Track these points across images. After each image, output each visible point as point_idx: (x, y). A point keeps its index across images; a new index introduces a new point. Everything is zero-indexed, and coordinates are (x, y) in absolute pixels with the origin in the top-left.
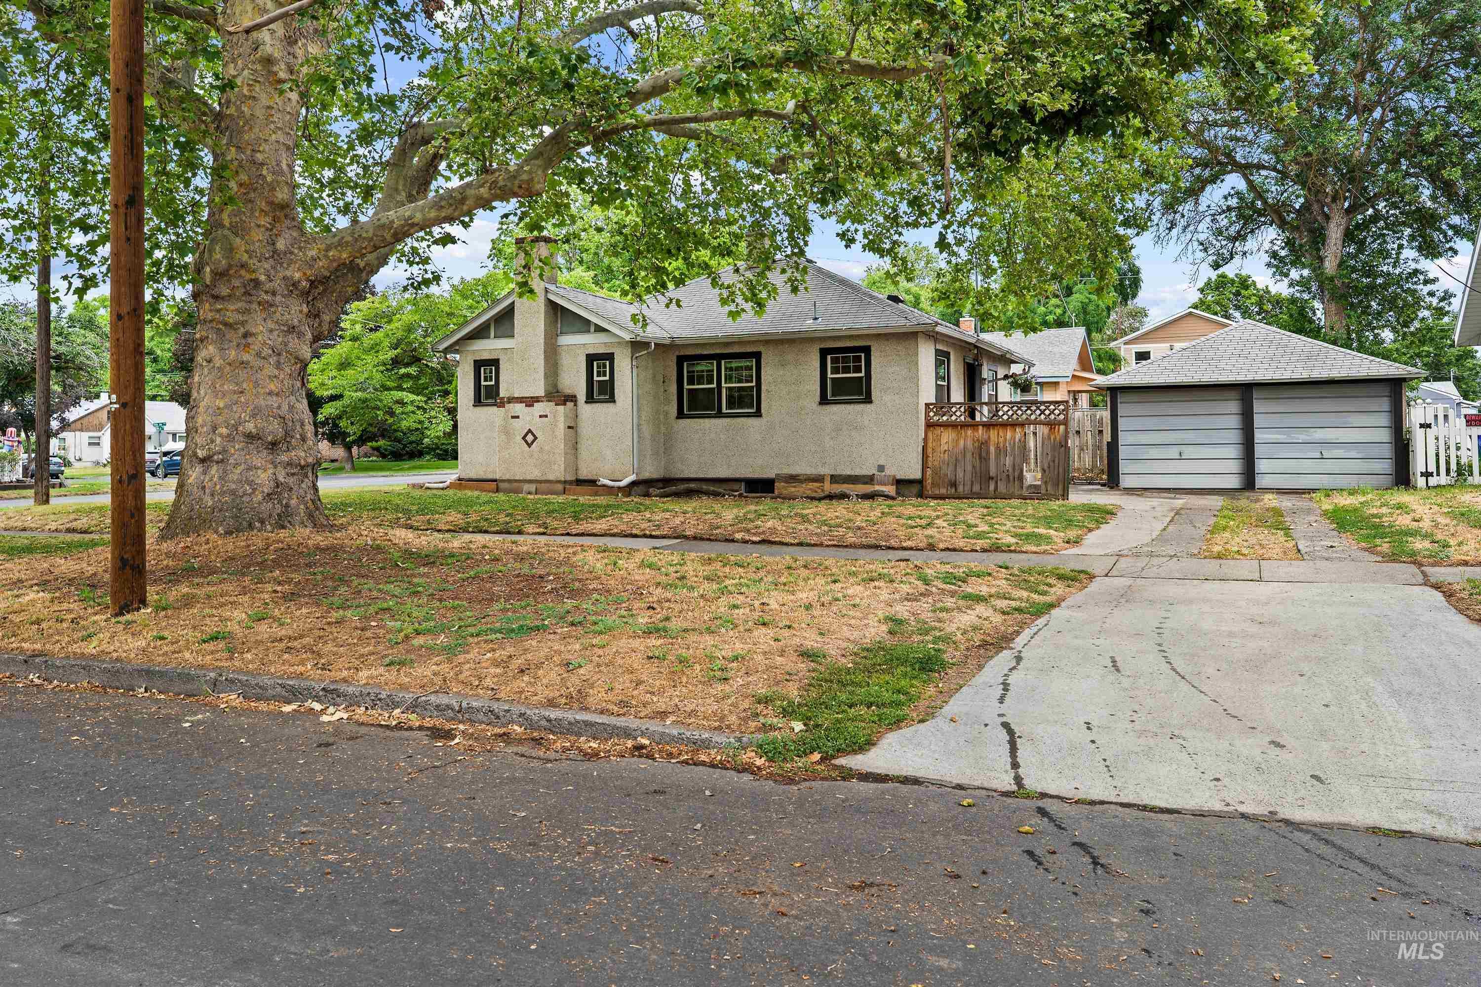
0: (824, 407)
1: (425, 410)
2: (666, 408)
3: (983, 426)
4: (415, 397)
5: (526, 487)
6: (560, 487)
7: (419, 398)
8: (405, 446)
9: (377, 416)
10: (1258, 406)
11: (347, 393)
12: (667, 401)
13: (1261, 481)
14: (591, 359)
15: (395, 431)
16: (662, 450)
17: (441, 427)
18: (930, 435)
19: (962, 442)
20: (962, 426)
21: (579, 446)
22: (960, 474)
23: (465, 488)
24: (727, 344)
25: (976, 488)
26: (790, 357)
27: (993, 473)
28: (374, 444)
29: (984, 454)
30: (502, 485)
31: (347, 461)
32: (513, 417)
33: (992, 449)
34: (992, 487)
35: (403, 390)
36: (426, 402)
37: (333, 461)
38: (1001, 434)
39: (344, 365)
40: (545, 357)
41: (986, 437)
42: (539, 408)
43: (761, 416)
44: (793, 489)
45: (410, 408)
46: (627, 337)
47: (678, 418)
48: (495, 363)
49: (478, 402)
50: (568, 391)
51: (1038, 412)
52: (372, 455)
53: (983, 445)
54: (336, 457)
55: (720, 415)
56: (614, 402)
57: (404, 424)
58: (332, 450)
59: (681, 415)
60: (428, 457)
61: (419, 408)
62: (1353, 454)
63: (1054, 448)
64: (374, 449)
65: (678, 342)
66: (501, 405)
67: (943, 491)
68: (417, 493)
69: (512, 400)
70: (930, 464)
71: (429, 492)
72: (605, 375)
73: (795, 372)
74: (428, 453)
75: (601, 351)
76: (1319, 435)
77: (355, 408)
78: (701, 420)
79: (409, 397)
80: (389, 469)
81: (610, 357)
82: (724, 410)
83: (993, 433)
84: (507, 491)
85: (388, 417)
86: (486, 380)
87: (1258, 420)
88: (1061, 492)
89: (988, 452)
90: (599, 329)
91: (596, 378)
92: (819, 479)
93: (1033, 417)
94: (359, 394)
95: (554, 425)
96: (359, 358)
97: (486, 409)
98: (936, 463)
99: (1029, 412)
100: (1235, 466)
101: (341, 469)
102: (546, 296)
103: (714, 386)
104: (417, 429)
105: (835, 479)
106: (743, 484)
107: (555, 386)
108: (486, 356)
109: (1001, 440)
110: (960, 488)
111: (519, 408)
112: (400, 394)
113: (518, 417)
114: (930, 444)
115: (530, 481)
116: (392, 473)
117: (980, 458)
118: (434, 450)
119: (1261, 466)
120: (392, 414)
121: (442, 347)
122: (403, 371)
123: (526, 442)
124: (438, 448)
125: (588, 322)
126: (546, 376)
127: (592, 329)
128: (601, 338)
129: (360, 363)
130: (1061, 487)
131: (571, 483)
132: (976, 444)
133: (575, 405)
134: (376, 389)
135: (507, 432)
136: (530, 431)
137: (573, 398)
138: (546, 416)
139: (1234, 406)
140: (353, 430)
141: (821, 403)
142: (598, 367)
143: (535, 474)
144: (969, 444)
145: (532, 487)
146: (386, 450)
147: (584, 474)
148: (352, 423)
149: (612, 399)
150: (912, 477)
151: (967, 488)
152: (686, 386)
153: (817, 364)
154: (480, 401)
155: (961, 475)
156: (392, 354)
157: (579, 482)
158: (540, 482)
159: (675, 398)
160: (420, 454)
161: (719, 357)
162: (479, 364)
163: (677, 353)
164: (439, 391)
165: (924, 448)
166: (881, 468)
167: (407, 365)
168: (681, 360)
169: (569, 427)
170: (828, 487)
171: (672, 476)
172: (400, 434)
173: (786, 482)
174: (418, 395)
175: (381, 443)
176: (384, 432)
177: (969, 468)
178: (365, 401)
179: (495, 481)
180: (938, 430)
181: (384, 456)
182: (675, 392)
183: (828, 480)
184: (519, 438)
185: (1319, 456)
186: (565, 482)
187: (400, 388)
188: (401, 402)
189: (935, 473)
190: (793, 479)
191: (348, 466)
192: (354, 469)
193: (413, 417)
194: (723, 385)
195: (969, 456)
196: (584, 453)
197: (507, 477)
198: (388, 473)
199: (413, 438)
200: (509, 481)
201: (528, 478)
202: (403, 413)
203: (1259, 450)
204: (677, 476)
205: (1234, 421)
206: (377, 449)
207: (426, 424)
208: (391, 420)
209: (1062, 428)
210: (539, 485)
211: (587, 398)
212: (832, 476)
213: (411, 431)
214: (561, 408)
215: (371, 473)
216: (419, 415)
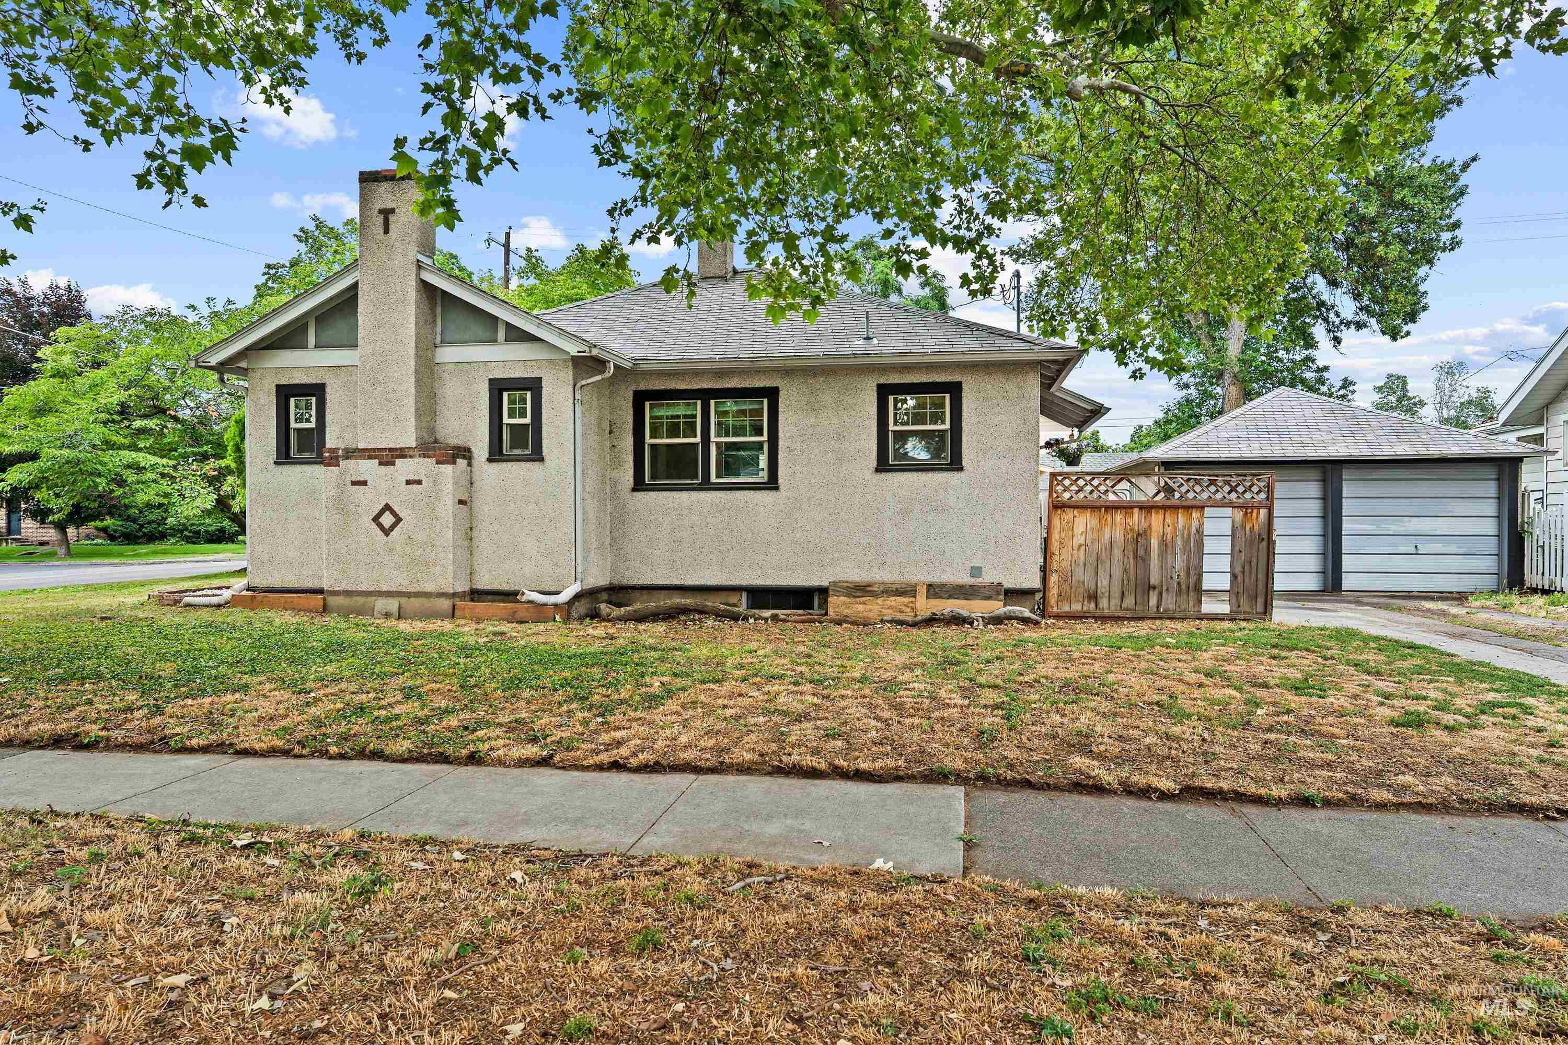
0: (883, 476)
1: (172, 478)
2: (615, 474)
3: (1141, 508)
4: (158, 460)
5: (381, 604)
6: (446, 604)
7: (165, 461)
8: (142, 526)
9: (96, 485)
10: (1347, 490)
11: (47, 452)
12: (616, 463)
13: (1349, 582)
14: (498, 388)
15: (127, 507)
16: (608, 541)
17: (198, 502)
18: (1056, 522)
19: (1107, 532)
20: (1107, 508)
21: (475, 533)
22: (1103, 582)
23: (262, 605)
24: (721, 373)
25: (1129, 602)
26: (827, 397)
27: (1154, 580)
28: (98, 523)
29: (1141, 552)
30: (332, 600)
31: (60, 545)
32: (354, 483)
33: (1154, 543)
34: (1153, 601)
35: (140, 450)
36: (175, 468)
37: (42, 544)
38: (1169, 520)
39: (41, 410)
40: (417, 381)
41: (1144, 525)
42: (405, 468)
43: (777, 488)
44: (861, 608)
45: (149, 475)
46: (573, 349)
47: (634, 490)
48: (317, 391)
49: (284, 456)
50: (454, 441)
51: (1227, 488)
52: (97, 537)
53: (1139, 538)
54: (46, 539)
55: (706, 485)
56: (542, 460)
57: (141, 498)
58: (41, 530)
59: (639, 485)
60: (173, 540)
61: (163, 475)
62: (1453, 549)
63: (1250, 543)
64: (97, 529)
65: (644, 366)
66: (333, 460)
67: (1077, 607)
68: (169, 618)
69: (350, 453)
70: (1055, 566)
71: (193, 617)
72: (523, 414)
73: (835, 420)
74: (173, 536)
75: (518, 373)
76: (1414, 525)
77: (61, 474)
78: (676, 494)
79: (147, 459)
80: (121, 555)
81: (534, 386)
82: (713, 479)
83: (1156, 519)
84: (345, 613)
85: (113, 486)
86: (299, 420)
87: (1347, 507)
88: (1260, 608)
89: (1147, 550)
90: (517, 335)
91: (506, 420)
92: (908, 591)
93: (1219, 496)
94: (66, 452)
95: (435, 496)
96: (66, 402)
97: (299, 469)
98: (1065, 564)
99: (1212, 488)
100: (1313, 563)
101: (53, 555)
102: (418, 274)
103: (698, 439)
104: (160, 505)
105: (934, 591)
106: (744, 595)
107: (432, 431)
108: (300, 378)
109: (1169, 530)
110: (1104, 603)
111: (367, 468)
112: (134, 454)
113: (364, 483)
114: (1056, 536)
115: (389, 594)
116: (124, 560)
117: (1136, 556)
118: (181, 531)
119: (1347, 562)
120: (121, 483)
121: (214, 360)
122: (138, 424)
123: (380, 526)
124: (187, 529)
125: (494, 320)
126: (418, 414)
127: (501, 335)
128: (520, 351)
129: (68, 408)
130: (1260, 601)
131: (461, 595)
132: (1130, 536)
133: (470, 465)
134: (94, 446)
135: (341, 506)
136: (387, 508)
137: (463, 453)
138: (419, 482)
139: (1313, 489)
140: (60, 505)
141: (878, 470)
142: (512, 402)
143: (400, 581)
144: (1118, 534)
145: (392, 605)
146: (116, 531)
147: (485, 582)
148: (57, 496)
149: (537, 456)
150: (1027, 585)
151: (1115, 601)
152: (648, 440)
153: (872, 409)
154: (287, 455)
155: (1105, 583)
156: (122, 396)
157: (476, 595)
158: (409, 595)
159: (630, 458)
160: (163, 537)
161: (705, 395)
162: (285, 393)
163: (634, 387)
164: (195, 454)
165: (1046, 541)
166: (976, 571)
167: (145, 416)
168: (640, 398)
169: (461, 502)
170: (925, 606)
171: (625, 582)
172: (133, 511)
173: (848, 595)
174: (162, 457)
175: (109, 522)
176: (113, 510)
177: (1117, 572)
178: (78, 462)
179: (320, 591)
180: (1069, 514)
181: (112, 538)
182: (630, 448)
183: (922, 591)
184: (367, 521)
185: (1413, 550)
186: (454, 595)
187: (134, 447)
188: (139, 469)
189: (1067, 578)
190: (860, 590)
191: (61, 551)
192: (69, 554)
193: (153, 489)
194: (713, 438)
195: (1117, 553)
196: (484, 545)
197: (344, 586)
198: (116, 561)
199: (152, 517)
200: (348, 593)
201: (385, 588)
202: (138, 482)
203: (1347, 544)
204: (634, 582)
205: (1314, 507)
206: (105, 530)
207: (175, 498)
208: (119, 492)
209: (1263, 512)
210: (404, 600)
211: (491, 453)
212: (930, 586)
213: (149, 506)
214: (448, 469)
215: (95, 561)
216: (164, 483)
